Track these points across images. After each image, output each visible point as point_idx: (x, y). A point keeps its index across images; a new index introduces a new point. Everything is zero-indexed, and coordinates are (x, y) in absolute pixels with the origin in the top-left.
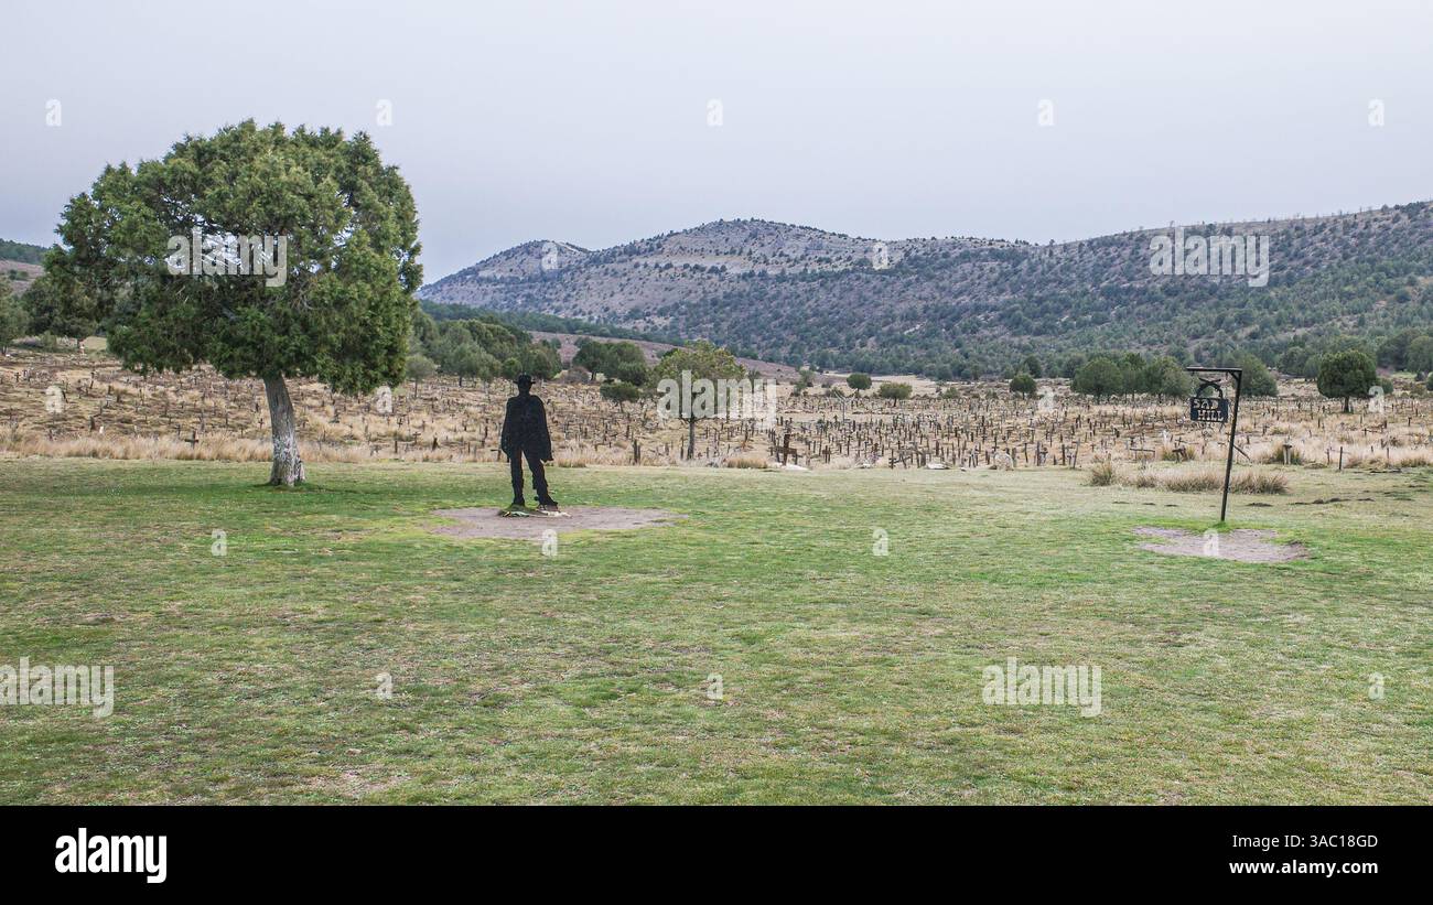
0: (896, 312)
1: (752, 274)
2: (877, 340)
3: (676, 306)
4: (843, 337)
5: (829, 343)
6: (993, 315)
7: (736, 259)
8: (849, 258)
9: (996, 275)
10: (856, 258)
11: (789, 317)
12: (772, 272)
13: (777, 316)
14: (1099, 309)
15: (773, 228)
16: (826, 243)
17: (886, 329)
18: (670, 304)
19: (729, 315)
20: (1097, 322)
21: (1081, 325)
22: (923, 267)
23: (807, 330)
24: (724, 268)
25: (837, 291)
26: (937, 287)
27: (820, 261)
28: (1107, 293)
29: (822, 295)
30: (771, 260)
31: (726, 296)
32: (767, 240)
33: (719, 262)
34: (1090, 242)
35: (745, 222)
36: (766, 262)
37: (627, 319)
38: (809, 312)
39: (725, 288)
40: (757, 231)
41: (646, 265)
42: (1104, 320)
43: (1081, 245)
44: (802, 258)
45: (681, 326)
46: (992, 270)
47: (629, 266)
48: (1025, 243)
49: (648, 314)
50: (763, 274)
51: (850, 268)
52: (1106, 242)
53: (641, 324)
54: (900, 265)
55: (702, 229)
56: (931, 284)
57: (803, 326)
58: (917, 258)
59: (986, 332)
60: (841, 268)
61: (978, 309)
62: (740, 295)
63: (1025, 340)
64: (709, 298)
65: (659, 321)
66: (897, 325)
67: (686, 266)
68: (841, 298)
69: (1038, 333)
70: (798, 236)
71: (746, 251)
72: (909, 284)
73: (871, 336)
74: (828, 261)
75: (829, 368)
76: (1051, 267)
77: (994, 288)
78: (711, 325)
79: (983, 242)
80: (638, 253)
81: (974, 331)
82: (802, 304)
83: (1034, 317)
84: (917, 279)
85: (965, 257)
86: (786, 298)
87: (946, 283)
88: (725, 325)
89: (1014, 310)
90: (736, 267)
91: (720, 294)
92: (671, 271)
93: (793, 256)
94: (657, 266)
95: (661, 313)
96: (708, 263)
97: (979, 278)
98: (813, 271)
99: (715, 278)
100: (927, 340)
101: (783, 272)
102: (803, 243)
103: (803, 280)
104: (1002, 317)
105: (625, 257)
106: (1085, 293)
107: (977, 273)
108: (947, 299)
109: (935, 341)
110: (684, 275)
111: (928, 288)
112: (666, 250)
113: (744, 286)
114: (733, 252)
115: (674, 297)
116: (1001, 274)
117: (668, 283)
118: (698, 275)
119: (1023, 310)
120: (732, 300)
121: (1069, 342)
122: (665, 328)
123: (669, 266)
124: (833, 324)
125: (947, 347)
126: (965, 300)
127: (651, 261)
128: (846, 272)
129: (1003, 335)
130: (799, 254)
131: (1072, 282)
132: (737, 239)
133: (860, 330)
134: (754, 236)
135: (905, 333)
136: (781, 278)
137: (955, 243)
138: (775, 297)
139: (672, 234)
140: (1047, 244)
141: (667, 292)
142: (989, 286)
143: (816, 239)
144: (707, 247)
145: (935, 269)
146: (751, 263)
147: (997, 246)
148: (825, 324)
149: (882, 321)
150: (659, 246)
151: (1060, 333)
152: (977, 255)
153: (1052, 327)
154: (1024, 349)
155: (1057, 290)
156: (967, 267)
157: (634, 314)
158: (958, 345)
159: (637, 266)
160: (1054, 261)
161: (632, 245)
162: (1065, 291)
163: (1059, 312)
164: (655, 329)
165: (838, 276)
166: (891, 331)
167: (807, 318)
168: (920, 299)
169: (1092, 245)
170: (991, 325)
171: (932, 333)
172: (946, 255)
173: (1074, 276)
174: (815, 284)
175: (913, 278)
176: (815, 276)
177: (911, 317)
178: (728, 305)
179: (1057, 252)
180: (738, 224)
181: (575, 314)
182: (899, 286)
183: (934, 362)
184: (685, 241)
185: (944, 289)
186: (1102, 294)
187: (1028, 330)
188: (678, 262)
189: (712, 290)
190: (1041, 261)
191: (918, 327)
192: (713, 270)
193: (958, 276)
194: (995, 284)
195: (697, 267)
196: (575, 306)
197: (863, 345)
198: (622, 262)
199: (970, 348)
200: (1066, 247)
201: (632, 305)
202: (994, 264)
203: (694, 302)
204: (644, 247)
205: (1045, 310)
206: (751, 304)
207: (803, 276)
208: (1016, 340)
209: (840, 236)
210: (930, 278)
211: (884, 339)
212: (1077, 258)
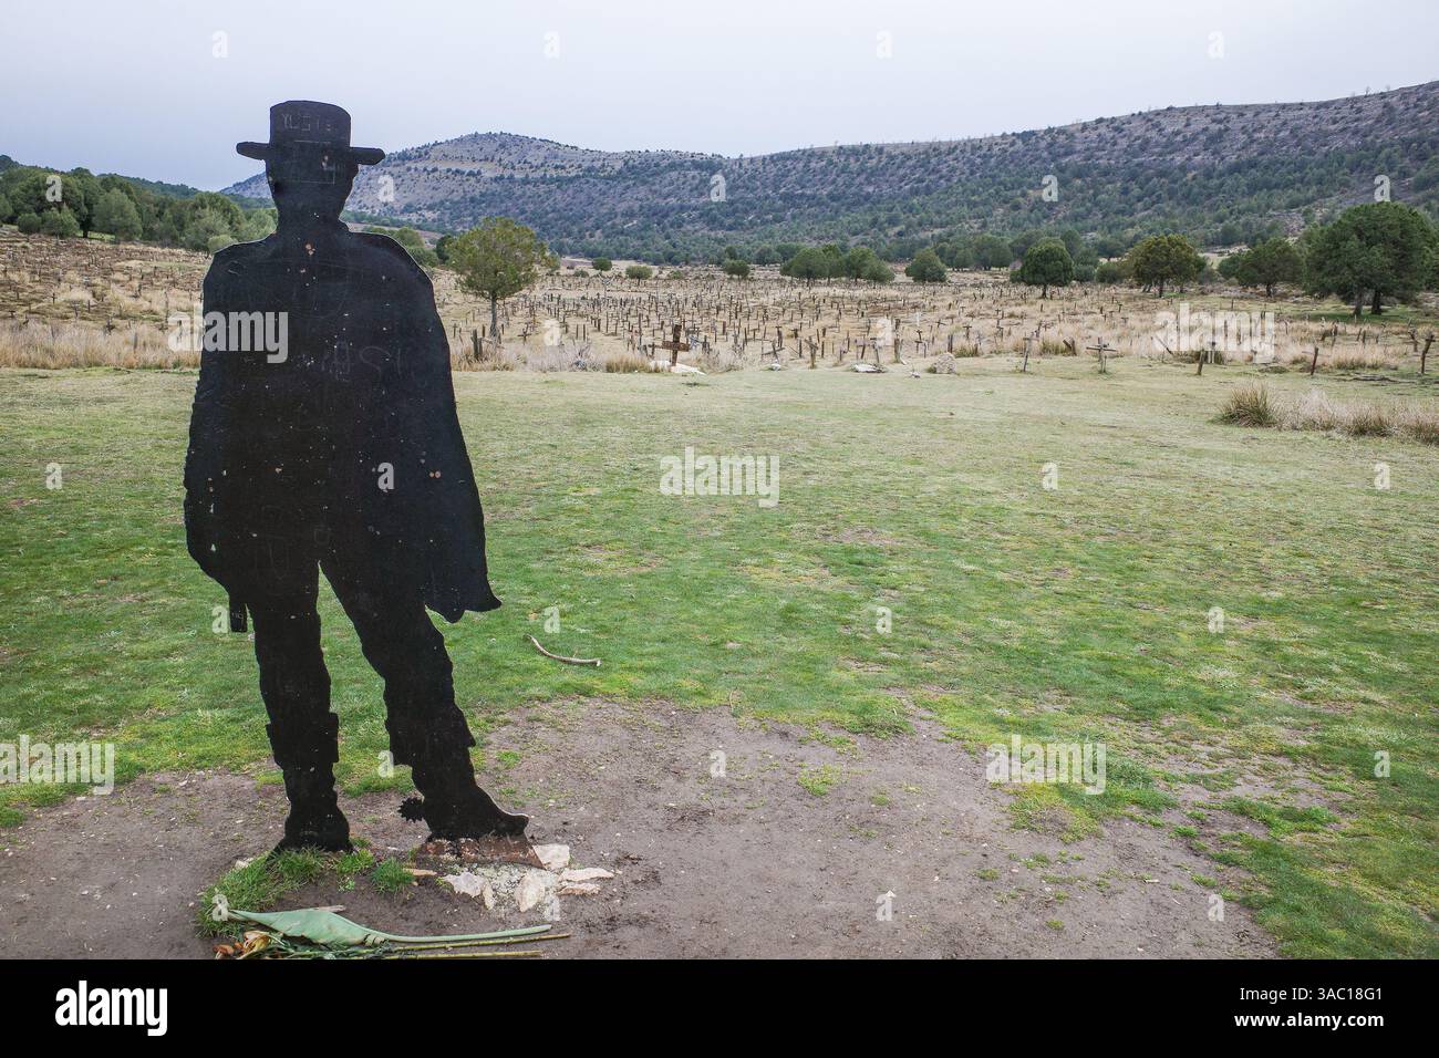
0: (617, 210)
1: (502, 178)
2: (603, 232)
3: (442, 203)
4: (575, 229)
5: (565, 234)
6: (695, 214)
7: (488, 165)
8: (580, 166)
9: (697, 181)
10: (585, 165)
11: (532, 213)
12: (518, 176)
13: (523, 212)
14: (778, 211)
15: (518, 141)
16: (560, 153)
17: (609, 223)
18: (437, 201)
19: (485, 211)
20: (776, 220)
21: (764, 222)
22: (639, 174)
23: (547, 223)
24: (479, 173)
25: (570, 192)
26: (651, 190)
27: (556, 167)
28: (784, 197)
29: (559, 196)
30: (517, 166)
31: (482, 195)
32: (513, 150)
33: (475, 167)
34: (772, 157)
35: (495, 135)
36: (513, 168)
37: (402, 213)
38: (548, 208)
39: (480, 188)
40: (505, 142)
41: (416, 169)
42: (782, 219)
43: (764, 159)
44: (542, 165)
45: (446, 219)
46: (694, 177)
47: (402, 169)
48: (720, 156)
49: (420, 209)
50: (511, 178)
51: (581, 174)
52: (784, 157)
53: (414, 217)
54: (620, 172)
55: (461, 140)
56: (645, 188)
57: (544, 220)
58: (633, 167)
59: (689, 227)
60: (573, 174)
61: (682, 208)
62: (493, 194)
63: (720, 234)
64: (469, 196)
65: (429, 215)
66: (618, 220)
67: (449, 170)
68: (574, 198)
69: (730, 228)
70: (539, 147)
71: (497, 158)
72: (628, 187)
73: (598, 229)
74: (563, 168)
75: (566, 253)
76: (740, 176)
77: (695, 192)
78: (470, 219)
79: (686, 155)
80: (410, 159)
81: (680, 226)
82: (542, 202)
83: (727, 215)
84: (634, 184)
85: (672, 167)
86: (530, 197)
87: (657, 187)
88: (481, 218)
89: (711, 210)
90: (489, 172)
91: (477, 193)
92: (437, 174)
93: (535, 163)
94: (425, 170)
95: (430, 208)
96: (467, 168)
97: (684, 183)
98: (552, 176)
99: (473, 179)
100: (643, 233)
101: (527, 176)
102: (543, 153)
103: (543, 183)
104: (701, 215)
105: (399, 162)
106: (767, 197)
107: (682, 180)
108: (660, 200)
109: (650, 233)
110: (447, 178)
111: (642, 191)
112: (432, 157)
113: (495, 187)
114: (486, 159)
115: (439, 196)
116: (701, 181)
117: (434, 184)
118: (458, 177)
119: (719, 209)
120: (487, 199)
121: (755, 235)
122: (434, 221)
123: (435, 170)
124: (568, 219)
125: (657, 239)
126: (673, 201)
127: (420, 165)
128: (578, 177)
129: (702, 230)
130: (540, 162)
131: (758, 188)
132: (489, 148)
133: (589, 224)
134: (502, 146)
135: (625, 227)
136: (526, 181)
137: (664, 155)
138: (520, 197)
139: (436, 144)
140: (737, 157)
141: (435, 192)
142: (691, 191)
143: (552, 149)
144: (466, 155)
145: (649, 176)
146: (501, 168)
147: (697, 158)
148: (560, 218)
149: (606, 217)
150: (426, 154)
151: (748, 229)
152: (681, 165)
153: (741, 224)
154: (720, 241)
155: (745, 195)
156: (674, 174)
157: (408, 209)
158: (668, 237)
159: (409, 169)
160: (742, 171)
161: (404, 153)
162: (751, 195)
163: (746, 212)
164: (425, 221)
165: (571, 180)
166: (614, 226)
167: (547, 213)
168: (637, 199)
169: (774, 159)
170: (692, 222)
171: (647, 228)
172: (657, 165)
173: (758, 183)
174: (553, 187)
175: (631, 182)
176: (552, 180)
177: (630, 214)
178: (483, 202)
179: (745, 164)
180: (490, 136)
181: (360, 208)
182: (619, 189)
183: (649, 250)
184: (449, 150)
185: (656, 192)
186: (781, 199)
187: (722, 226)
188: (442, 167)
189: (471, 190)
190: (733, 171)
191: (635, 222)
192: (471, 174)
193: (666, 182)
194: (696, 188)
195: (457, 171)
196: (360, 202)
197: (591, 236)
198: (398, 165)
199: (677, 239)
200: (752, 160)
201: (407, 201)
202: (695, 173)
203: (456, 199)
204: (415, 154)
205: (735, 211)
206: (502, 202)
207: (543, 180)
208: (713, 234)
209: (572, 148)
210: (644, 183)
211: (608, 231)
212: (761, 170)
